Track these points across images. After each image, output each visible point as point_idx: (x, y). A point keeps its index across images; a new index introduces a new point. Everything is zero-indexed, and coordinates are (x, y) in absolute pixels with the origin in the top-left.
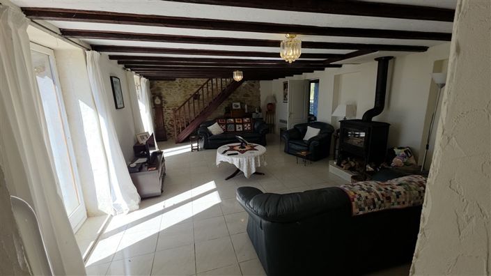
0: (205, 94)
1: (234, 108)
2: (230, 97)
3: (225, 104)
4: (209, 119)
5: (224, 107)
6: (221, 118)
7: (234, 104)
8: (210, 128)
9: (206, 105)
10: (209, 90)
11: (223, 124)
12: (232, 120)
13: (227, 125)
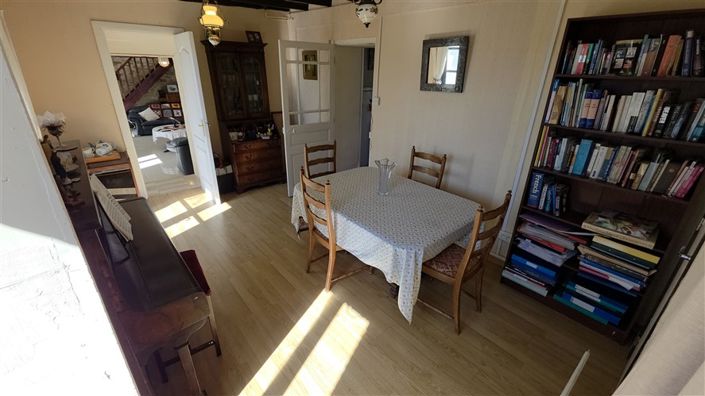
0: (128, 73)
1: (169, 91)
2: (163, 78)
3: (158, 87)
4: (139, 104)
5: (156, 90)
6: (154, 103)
7: (168, 86)
8: (141, 114)
9: (131, 88)
10: (133, 69)
11: (157, 110)
12: (168, 105)
13: (162, 111)
